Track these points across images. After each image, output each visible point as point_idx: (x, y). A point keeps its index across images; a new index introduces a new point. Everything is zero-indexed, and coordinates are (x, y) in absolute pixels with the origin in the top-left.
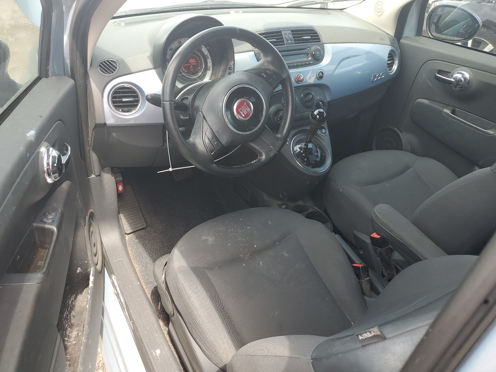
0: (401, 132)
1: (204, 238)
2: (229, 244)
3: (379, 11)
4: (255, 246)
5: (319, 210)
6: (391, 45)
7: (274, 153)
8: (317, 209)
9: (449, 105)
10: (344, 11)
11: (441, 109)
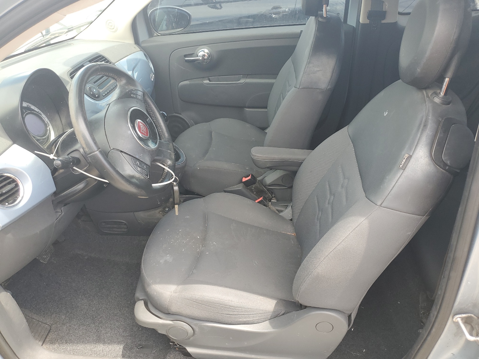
0: (181, 114)
1: (162, 261)
2: (183, 250)
3: (113, 28)
4: (199, 237)
5: (187, 196)
6: (141, 51)
7: (174, 155)
8: (185, 196)
9: (203, 78)
10: (75, 38)
11: (202, 82)
